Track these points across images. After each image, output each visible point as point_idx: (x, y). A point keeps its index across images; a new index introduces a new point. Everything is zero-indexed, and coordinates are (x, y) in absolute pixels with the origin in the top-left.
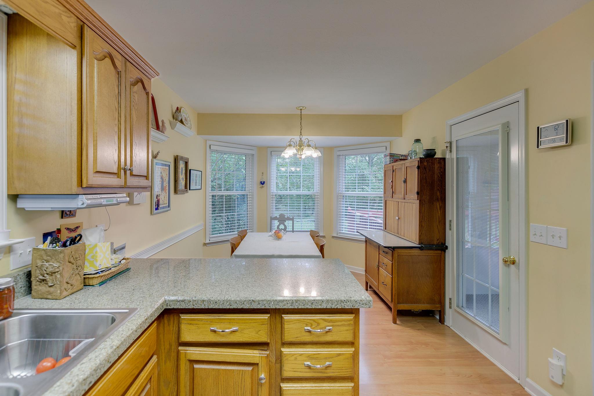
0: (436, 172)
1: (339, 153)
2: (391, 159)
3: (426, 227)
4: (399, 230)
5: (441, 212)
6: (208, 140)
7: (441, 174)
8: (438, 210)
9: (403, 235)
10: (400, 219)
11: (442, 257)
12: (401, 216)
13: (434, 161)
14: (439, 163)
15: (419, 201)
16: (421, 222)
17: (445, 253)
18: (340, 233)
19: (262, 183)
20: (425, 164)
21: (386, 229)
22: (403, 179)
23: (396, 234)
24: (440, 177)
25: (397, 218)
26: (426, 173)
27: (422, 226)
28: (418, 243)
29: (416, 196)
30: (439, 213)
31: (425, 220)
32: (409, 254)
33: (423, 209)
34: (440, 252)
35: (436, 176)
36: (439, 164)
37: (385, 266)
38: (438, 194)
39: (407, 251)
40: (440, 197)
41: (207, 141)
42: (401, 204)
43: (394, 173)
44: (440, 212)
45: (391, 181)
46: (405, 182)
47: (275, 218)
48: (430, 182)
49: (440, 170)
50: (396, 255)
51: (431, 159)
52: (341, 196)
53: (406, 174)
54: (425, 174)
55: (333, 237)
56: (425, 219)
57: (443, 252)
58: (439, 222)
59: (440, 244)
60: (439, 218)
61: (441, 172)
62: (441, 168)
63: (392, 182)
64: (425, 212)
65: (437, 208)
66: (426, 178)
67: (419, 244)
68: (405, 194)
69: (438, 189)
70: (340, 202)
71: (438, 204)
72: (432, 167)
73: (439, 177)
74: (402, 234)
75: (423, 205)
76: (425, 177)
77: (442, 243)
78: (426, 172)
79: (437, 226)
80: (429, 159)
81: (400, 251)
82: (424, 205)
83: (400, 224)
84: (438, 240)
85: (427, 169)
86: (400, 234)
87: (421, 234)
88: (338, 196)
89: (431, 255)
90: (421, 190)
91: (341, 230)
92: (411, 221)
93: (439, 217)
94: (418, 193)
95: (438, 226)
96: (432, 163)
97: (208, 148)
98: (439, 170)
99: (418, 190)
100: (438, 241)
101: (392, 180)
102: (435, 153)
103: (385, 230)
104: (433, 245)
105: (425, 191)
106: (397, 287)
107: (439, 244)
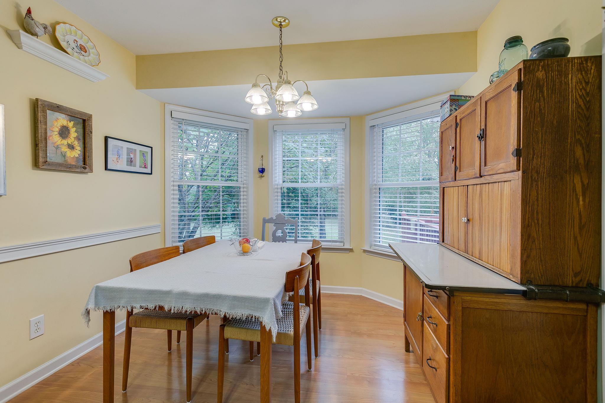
0: (572, 96)
1: (372, 123)
2: (454, 107)
3: (541, 239)
4: (470, 245)
5: (587, 201)
6: (166, 103)
7: (588, 99)
8: (576, 195)
9: (477, 256)
10: (471, 222)
11: (590, 321)
12: (473, 215)
13: (565, 65)
14: (580, 70)
15: (520, 173)
16: (528, 226)
17: (597, 311)
18: (375, 245)
19: (262, 171)
20: (540, 74)
21: (443, 242)
22: (478, 132)
23: (462, 253)
24: (583, 107)
25: (465, 220)
26: (542, 99)
27: (529, 236)
28: (519, 280)
29: (513, 161)
30: (581, 203)
31: (540, 222)
32: (494, 308)
33: (534, 193)
34: (583, 306)
35: (572, 107)
36: (582, 74)
37: (435, 326)
38: (579, 152)
39: (487, 300)
40: (582, 162)
41: (166, 105)
42: (473, 189)
43: (458, 129)
44: (584, 200)
45: (453, 148)
46: (483, 137)
47: (270, 221)
48: (555, 122)
49: (585, 90)
50: (457, 308)
51: (558, 62)
52: (376, 189)
53: (486, 118)
54: (539, 101)
55: (365, 251)
56: (538, 220)
57: (592, 308)
58: (581, 228)
59: (585, 286)
60: (580, 219)
61: (588, 94)
62: (587, 83)
63: (455, 148)
64: (540, 202)
65: (574, 190)
66: (543, 111)
67: (522, 284)
68: (483, 164)
69: (579, 139)
70: (375, 199)
71: (577, 180)
72: (561, 82)
73: (580, 106)
74: (477, 254)
75: (532, 184)
76: (540, 110)
77: (589, 285)
78: (543, 96)
79: (575, 238)
80: (549, 63)
81: (467, 297)
82: (534, 184)
83: (470, 231)
84: (576, 275)
85: (545, 89)
86: (471, 253)
87: (528, 256)
88: (371, 189)
89: (555, 312)
90: (527, 144)
91: (376, 241)
92: (498, 224)
93: (580, 214)
94: (518, 153)
95: (579, 238)
96: (558, 71)
97: (168, 116)
98: (581, 90)
99: (519, 145)
100: (578, 279)
101: (453, 145)
102: (567, 49)
103: (443, 244)
104: (565, 287)
105: (540, 145)
106: (460, 386)
107: (581, 285)
